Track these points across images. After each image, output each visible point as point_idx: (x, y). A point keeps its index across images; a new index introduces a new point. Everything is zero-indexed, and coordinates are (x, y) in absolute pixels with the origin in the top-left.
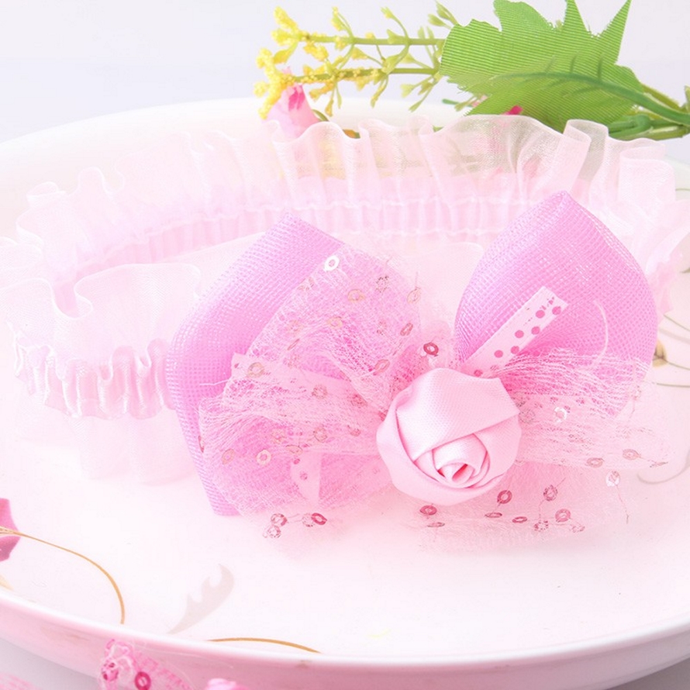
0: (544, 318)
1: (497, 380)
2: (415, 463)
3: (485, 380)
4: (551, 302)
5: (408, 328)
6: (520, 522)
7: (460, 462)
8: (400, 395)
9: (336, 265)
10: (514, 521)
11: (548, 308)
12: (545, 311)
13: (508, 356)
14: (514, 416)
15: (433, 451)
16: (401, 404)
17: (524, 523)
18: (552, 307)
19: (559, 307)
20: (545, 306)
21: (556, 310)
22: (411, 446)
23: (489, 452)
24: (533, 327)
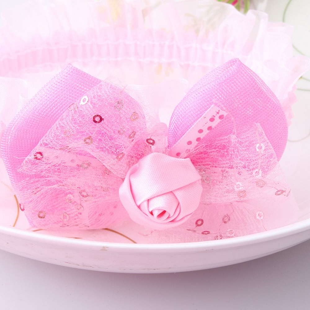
0: (214, 122)
1: (188, 159)
2: (139, 207)
3: (181, 159)
4: (218, 113)
5: (133, 134)
6: (206, 234)
7: (162, 209)
8: (132, 168)
9: (87, 100)
10: (203, 233)
11: (216, 116)
12: (215, 118)
13: (195, 143)
14: (198, 180)
15: (148, 200)
16: (133, 172)
17: (208, 235)
18: (218, 115)
19: (223, 115)
20: (215, 115)
21: (221, 117)
22: (137, 197)
23: (180, 203)
24: (208, 127)
